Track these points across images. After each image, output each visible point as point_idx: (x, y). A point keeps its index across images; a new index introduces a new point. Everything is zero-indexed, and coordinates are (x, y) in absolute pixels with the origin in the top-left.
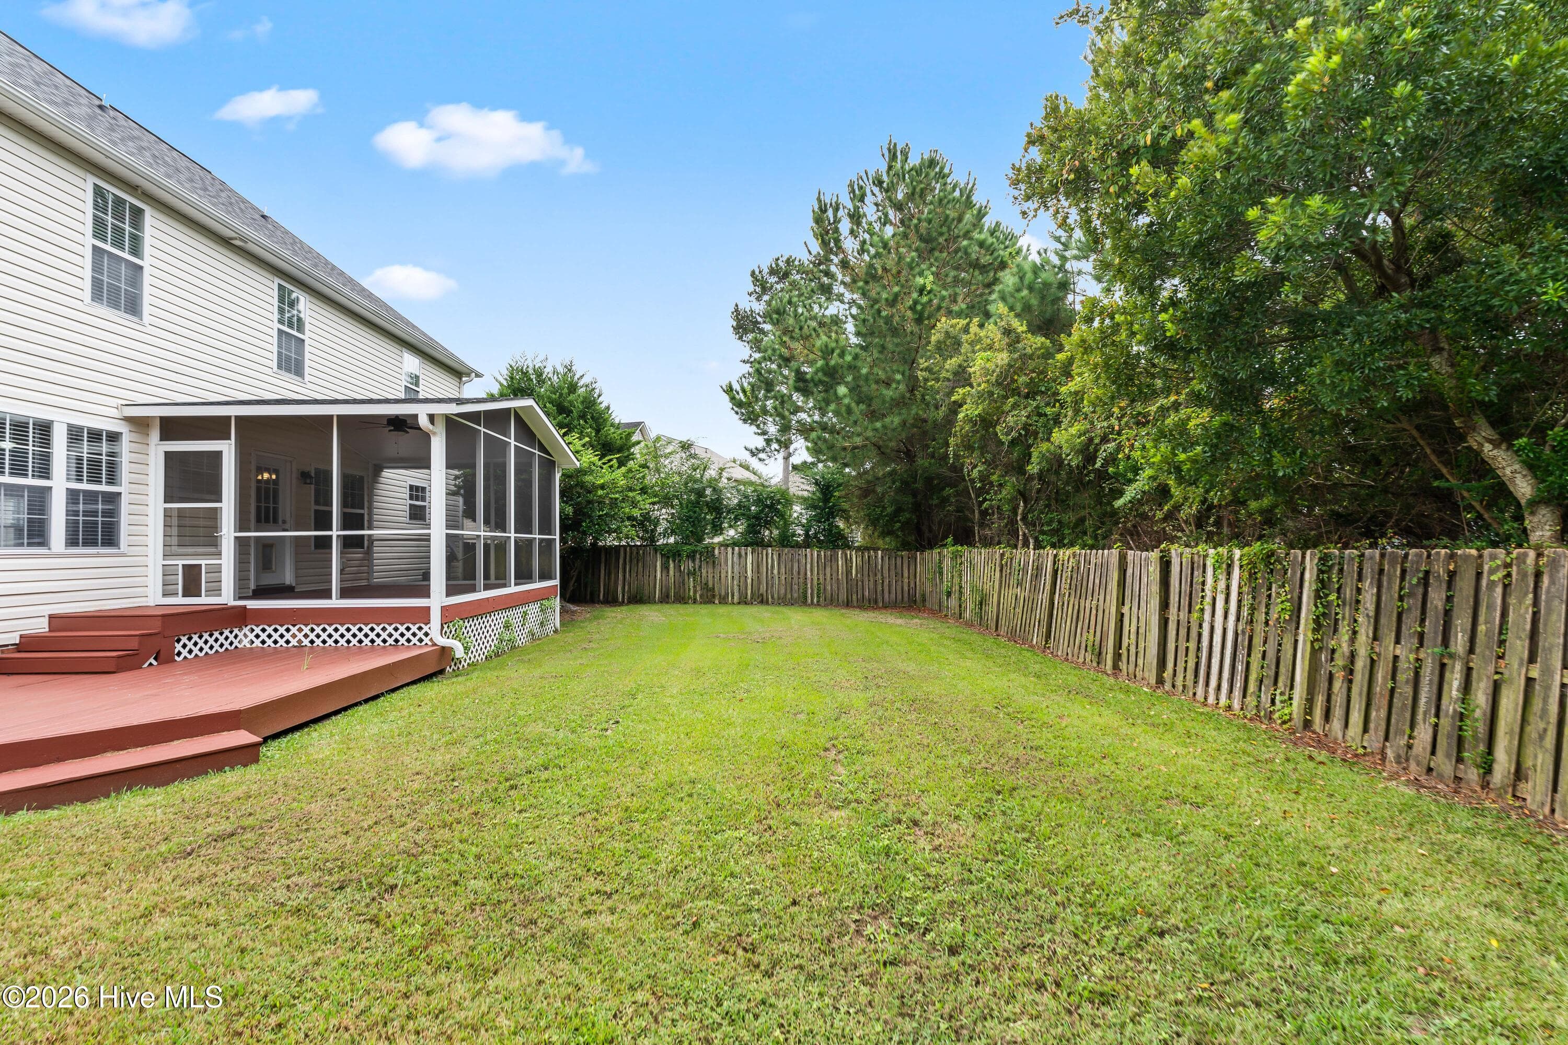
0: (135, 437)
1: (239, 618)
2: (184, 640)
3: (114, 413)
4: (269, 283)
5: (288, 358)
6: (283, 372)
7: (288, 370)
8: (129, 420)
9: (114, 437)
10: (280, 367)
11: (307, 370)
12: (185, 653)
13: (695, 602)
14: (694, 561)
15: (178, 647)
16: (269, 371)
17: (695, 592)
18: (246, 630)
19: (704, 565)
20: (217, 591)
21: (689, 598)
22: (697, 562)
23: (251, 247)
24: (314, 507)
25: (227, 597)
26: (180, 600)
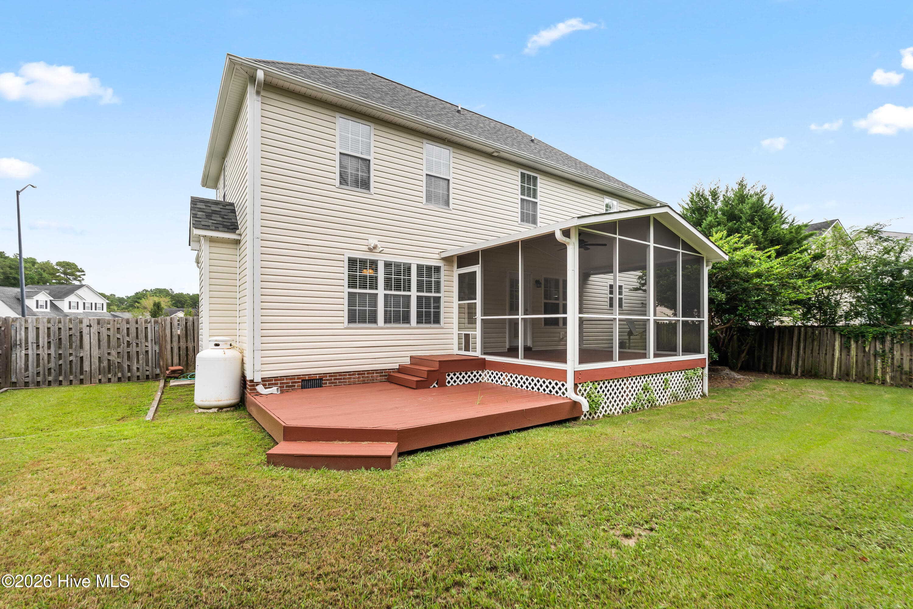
0: (446, 268)
1: (481, 365)
2: (452, 375)
3: (437, 256)
4: (516, 173)
5: (528, 214)
6: (524, 223)
7: (528, 222)
8: (445, 259)
9: (437, 269)
10: (522, 220)
11: (539, 220)
12: (452, 382)
13: (884, 382)
14: (883, 342)
15: (449, 379)
16: (516, 224)
17: (884, 373)
18: (486, 372)
19: (897, 347)
20: (475, 349)
21: (876, 378)
22: (888, 344)
23: (503, 154)
24: (544, 301)
25: (477, 353)
26: (463, 352)
